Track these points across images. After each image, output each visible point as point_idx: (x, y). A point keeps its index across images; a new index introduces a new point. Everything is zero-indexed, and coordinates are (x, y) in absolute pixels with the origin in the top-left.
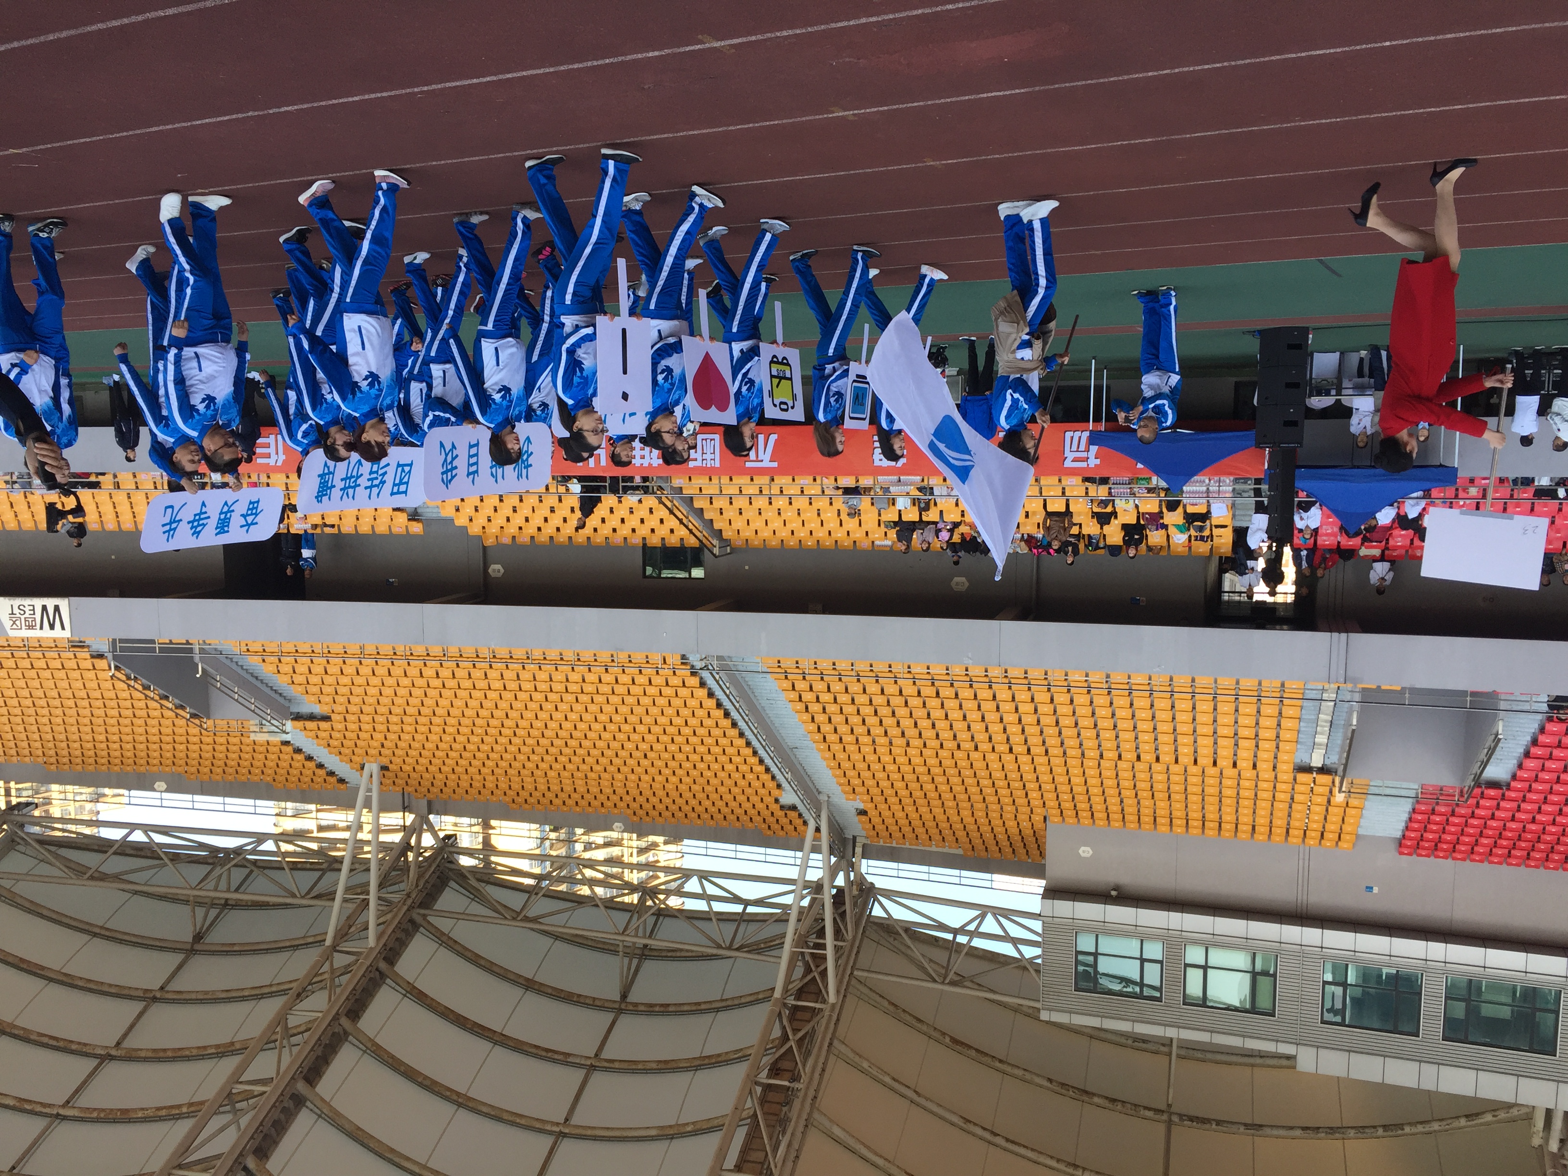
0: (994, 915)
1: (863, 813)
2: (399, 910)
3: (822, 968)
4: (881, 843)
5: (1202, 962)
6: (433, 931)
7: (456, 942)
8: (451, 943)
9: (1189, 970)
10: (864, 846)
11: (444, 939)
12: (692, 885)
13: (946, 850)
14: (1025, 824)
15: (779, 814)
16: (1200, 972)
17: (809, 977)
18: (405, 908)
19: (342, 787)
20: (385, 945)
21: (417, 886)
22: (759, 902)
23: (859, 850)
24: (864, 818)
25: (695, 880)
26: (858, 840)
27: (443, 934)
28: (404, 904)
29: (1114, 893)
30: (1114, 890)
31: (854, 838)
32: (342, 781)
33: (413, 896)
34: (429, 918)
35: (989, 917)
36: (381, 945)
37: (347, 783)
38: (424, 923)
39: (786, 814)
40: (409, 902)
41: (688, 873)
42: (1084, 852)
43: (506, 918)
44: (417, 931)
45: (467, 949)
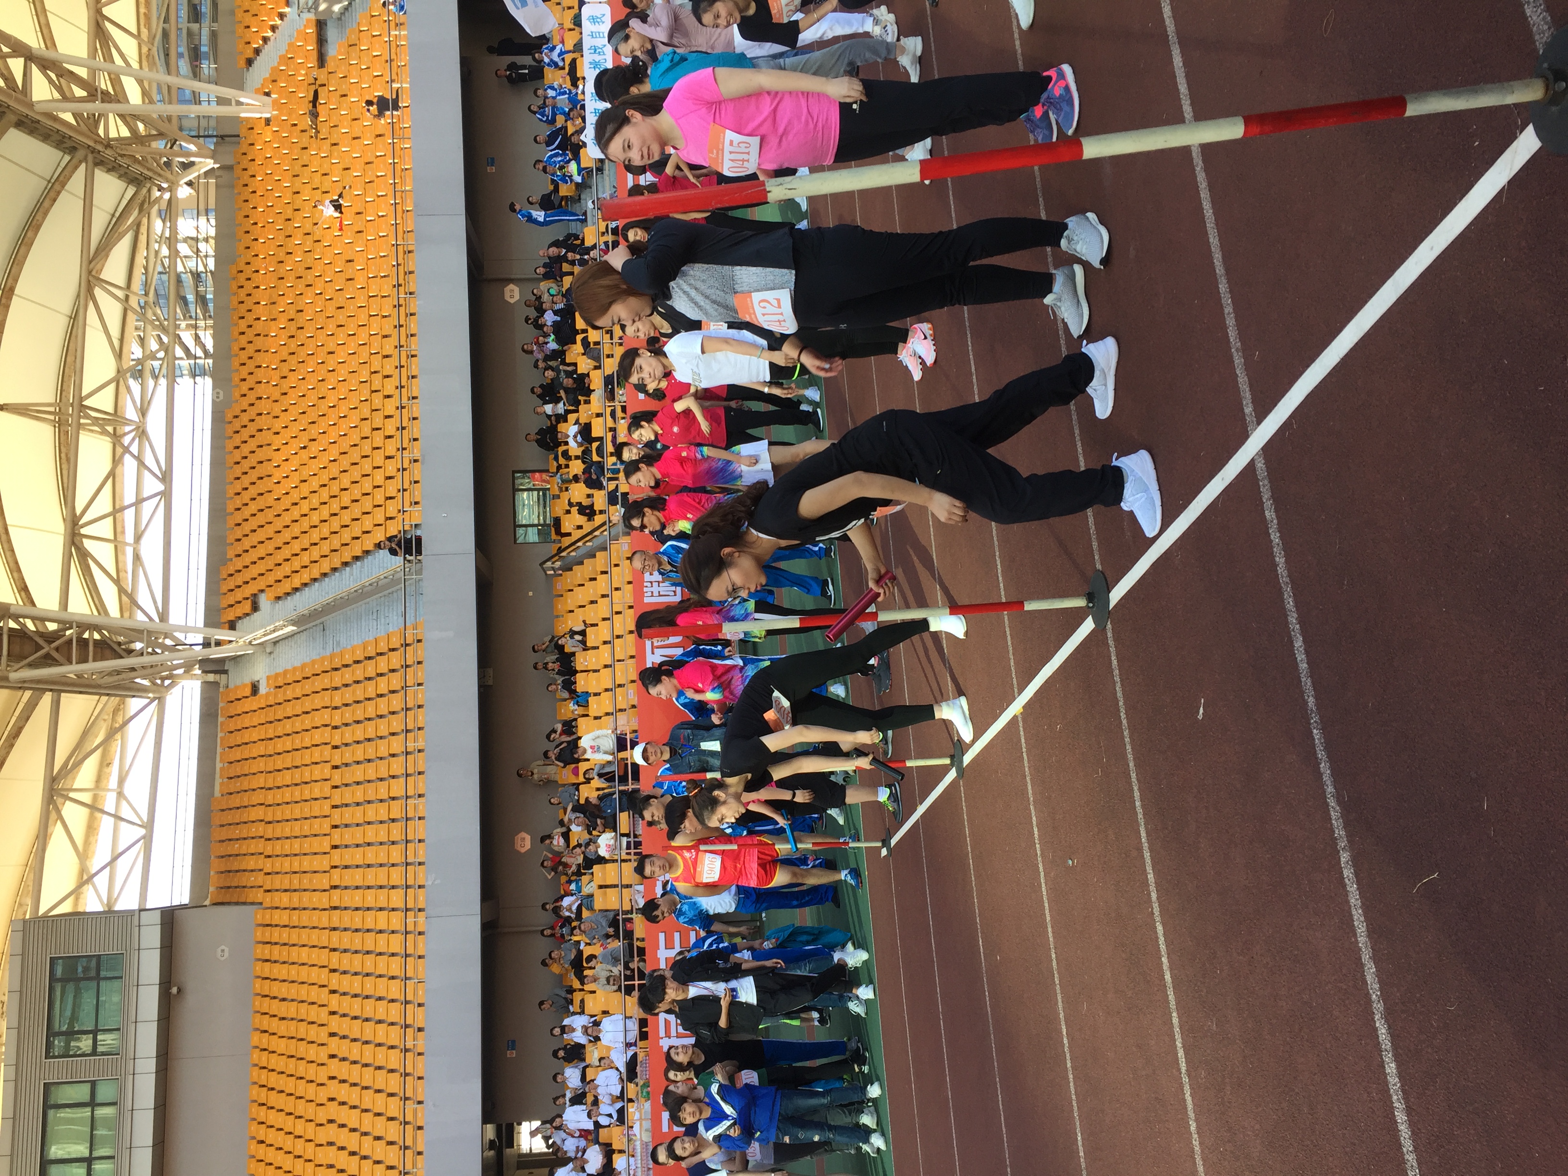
0: (144, 837)
1: (255, 689)
2: (88, 137)
3: (55, 655)
4: (221, 705)
5: (100, 1099)
6: (66, 172)
7: (55, 200)
8: (52, 194)
9: (88, 1085)
10: (216, 684)
11: (57, 187)
12: (152, 485)
13: (218, 781)
14: (252, 879)
15: (248, 591)
16: (86, 1098)
17: (41, 642)
18: (91, 144)
19: (242, 63)
20: (38, 122)
21: (122, 156)
23: (211, 677)
24: (248, 691)
25: (161, 487)
26: (224, 676)
27: (63, 185)
28: (96, 142)
29: (174, 990)
30: (179, 990)
31: (225, 672)
32: (250, 62)
33: (109, 152)
34: (83, 165)
35: (142, 832)
36: (38, 118)
37: (248, 69)
38: (75, 161)
39: (247, 599)
40: (99, 147)
41: (167, 480)
42: (223, 951)
43: (90, 262)
44: (65, 153)
45: (46, 214)
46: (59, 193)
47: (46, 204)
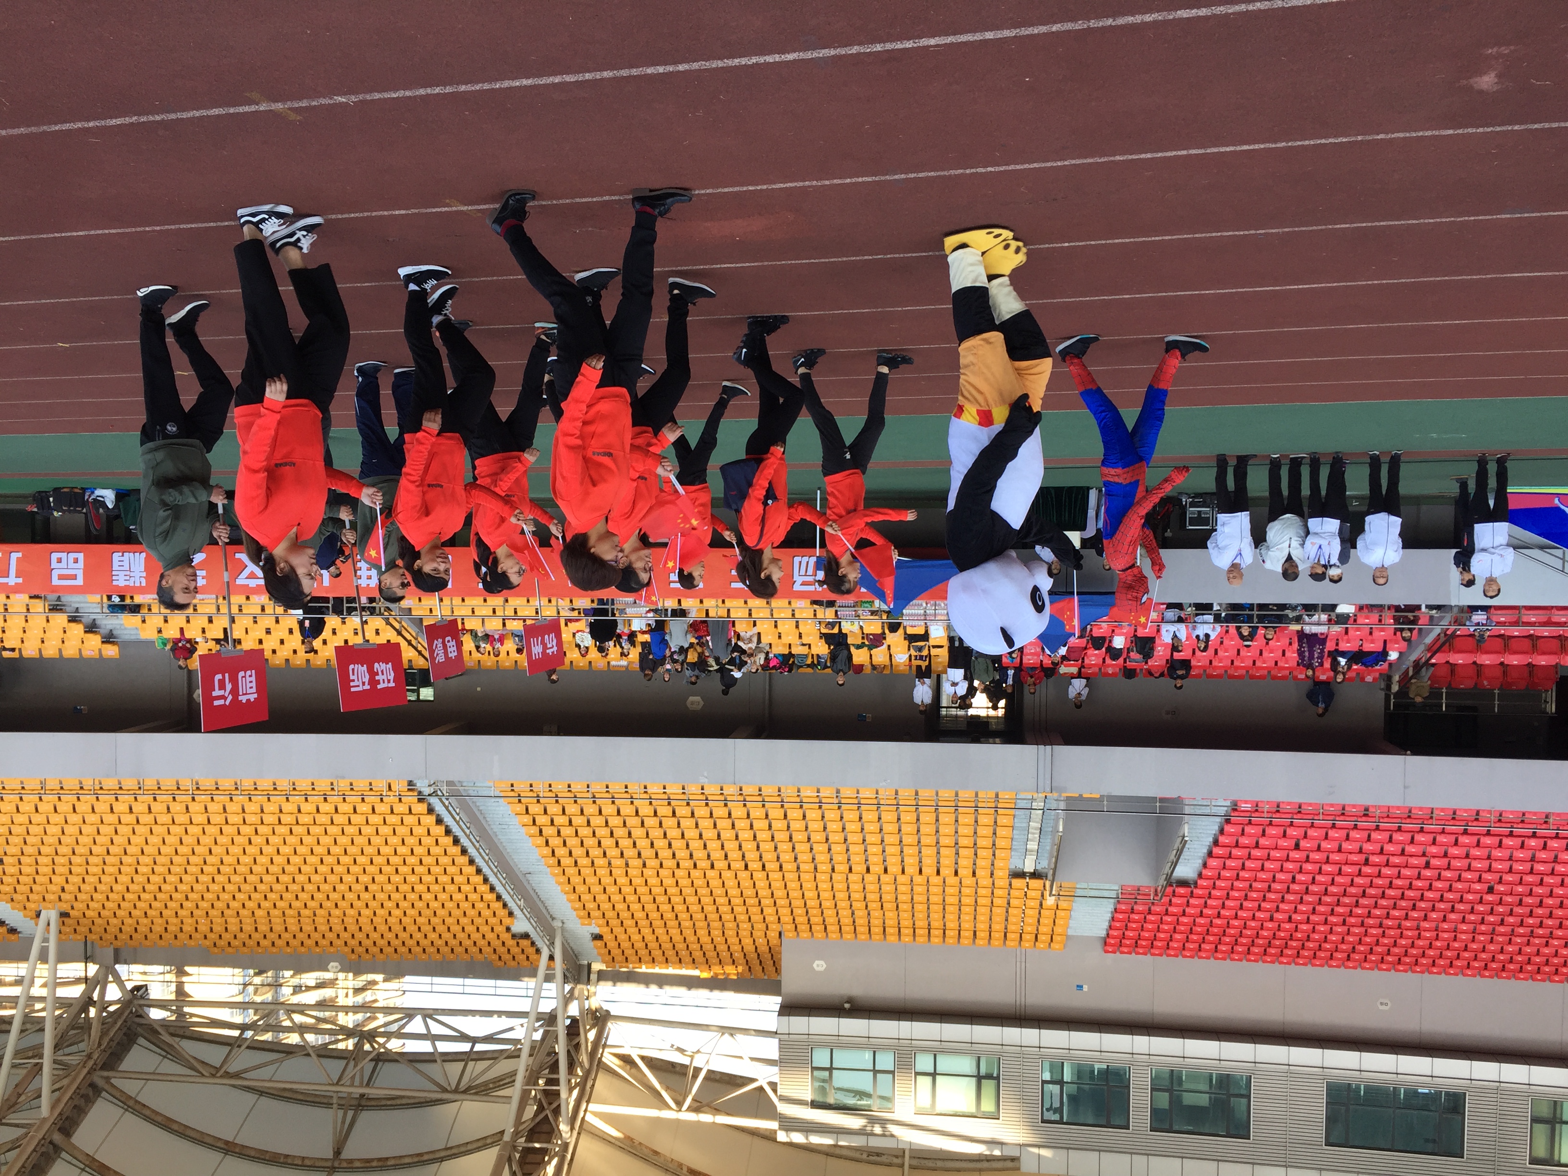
0: (731, 1036)
1: (598, 937)
2: (79, 1073)
3: (554, 1106)
5: (932, 1069)
6: (118, 1095)
7: (144, 1105)
8: (137, 1107)
9: (919, 1078)
10: (599, 972)
11: (131, 1103)
12: (416, 1025)
13: (683, 971)
14: (761, 941)
15: (511, 943)
16: (930, 1079)
17: (541, 1116)
18: (85, 1071)
19: (13, 937)
20: (60, 1114)
21: (100, 1044)
22: (488, 1039)
23: (595, 976)
24: (599, 943)
25: (418, 1019)
26: (593, 965)
27: (129, 1097)
28: (84, 1067)
29: (847, 1006)
30: (847, 1002)
31: (589, 964)
32: (13, 931)
33: (95, 1056)
34: (113, 1081)
35: (727, 1037)
36: (56, 1114)
37: (19, 933)
38: (106, 1087)
39: (518, 943)
40: (91, 1063)
41: (411, 1012)
42: (818, 966)
43: (203, 1075)
44: (99, 1096)
45: (157, 1113)
46: (137, 1102)
47: (147, 1112)
